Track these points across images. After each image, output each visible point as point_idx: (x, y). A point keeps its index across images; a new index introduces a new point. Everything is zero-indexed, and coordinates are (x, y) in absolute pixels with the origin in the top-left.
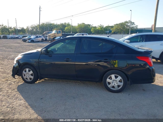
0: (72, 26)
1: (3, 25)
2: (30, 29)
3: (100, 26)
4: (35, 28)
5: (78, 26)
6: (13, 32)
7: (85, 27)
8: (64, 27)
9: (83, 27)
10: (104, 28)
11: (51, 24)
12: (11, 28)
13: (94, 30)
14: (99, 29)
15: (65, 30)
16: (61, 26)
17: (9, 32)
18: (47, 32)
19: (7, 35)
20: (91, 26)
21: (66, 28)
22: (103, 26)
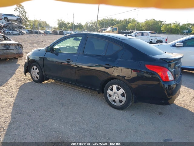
0: (138, 23)
1: (61, 20)
2: (89, 25)
3: (175, 22)
4: (94, 24)
5: (145, 23)
6: (70, 27)
7: (154, 24)
8: (128, 23)
9: (150, 24)
10: (181, 26)
11: (113, 20)
12: (68, 23)
13: (165, 28)
14: (173, 27)
15: (127, 27)
16: (124, 22)
17: (67, 27)
18: (103, 29)
19: (64, 31)
20: (163, 23)
21: (130, 25)
22: (179, 24)
